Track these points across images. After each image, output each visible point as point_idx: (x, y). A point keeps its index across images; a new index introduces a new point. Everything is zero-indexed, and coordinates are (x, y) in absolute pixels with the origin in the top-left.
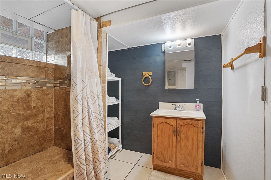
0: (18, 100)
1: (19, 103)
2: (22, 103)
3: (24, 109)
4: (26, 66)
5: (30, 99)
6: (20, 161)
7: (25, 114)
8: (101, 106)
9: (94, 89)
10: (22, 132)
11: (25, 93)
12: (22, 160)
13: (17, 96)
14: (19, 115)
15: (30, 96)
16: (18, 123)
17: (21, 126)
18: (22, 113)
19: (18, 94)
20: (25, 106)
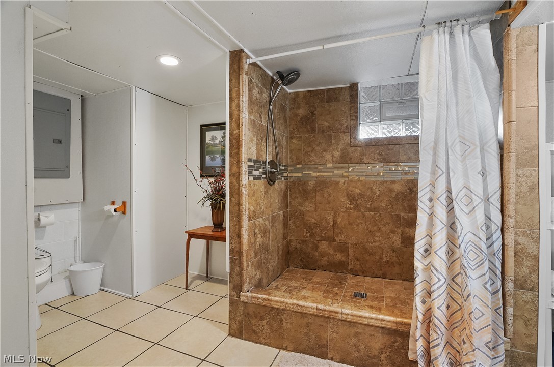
0: (397, 195)
1: (398, 200)
2: (403, 200)
3: (405, 209)
4: (407, 146)
5: (413, 195)
6: (398, 281)
7: (406, 217)
8: (494, 223)
9: (471, 182)
10: (402, 243)
11: (406, 185)
12: (401, 281)
13: (396, 190)
14: (398, 216)
15: (413, 191)
16: (398, 228)
17: (401, 233)
18: (402, 214)
19: (397, 188)
20: (406, 205)
